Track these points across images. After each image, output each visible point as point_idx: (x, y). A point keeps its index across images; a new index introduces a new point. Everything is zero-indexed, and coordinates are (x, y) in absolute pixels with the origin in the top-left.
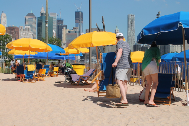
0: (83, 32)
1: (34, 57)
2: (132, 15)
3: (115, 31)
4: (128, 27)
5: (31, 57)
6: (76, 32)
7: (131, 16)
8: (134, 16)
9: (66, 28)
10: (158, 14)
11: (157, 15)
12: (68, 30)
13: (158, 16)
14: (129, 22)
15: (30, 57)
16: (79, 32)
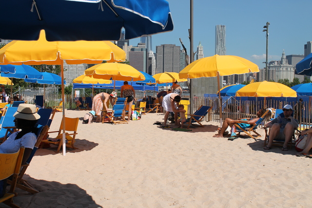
0: (151, 50)
1: (101, 86)
2: (221, 26)
3: (198, 48)
4: (217, 43)
5: (97, 86)
6: (142, 50)
7: (220, 28)
8: (225, 28)
9: (128, 45)
10: (266, 25)
11: (265, 27)
12: (131, 46)
13: (266, 29)
14: (218, 35)
15: (95, 87)
16: (147, 50)
